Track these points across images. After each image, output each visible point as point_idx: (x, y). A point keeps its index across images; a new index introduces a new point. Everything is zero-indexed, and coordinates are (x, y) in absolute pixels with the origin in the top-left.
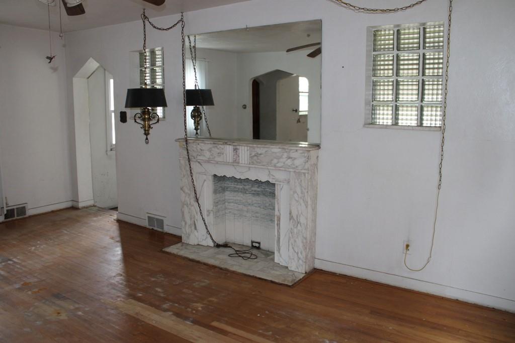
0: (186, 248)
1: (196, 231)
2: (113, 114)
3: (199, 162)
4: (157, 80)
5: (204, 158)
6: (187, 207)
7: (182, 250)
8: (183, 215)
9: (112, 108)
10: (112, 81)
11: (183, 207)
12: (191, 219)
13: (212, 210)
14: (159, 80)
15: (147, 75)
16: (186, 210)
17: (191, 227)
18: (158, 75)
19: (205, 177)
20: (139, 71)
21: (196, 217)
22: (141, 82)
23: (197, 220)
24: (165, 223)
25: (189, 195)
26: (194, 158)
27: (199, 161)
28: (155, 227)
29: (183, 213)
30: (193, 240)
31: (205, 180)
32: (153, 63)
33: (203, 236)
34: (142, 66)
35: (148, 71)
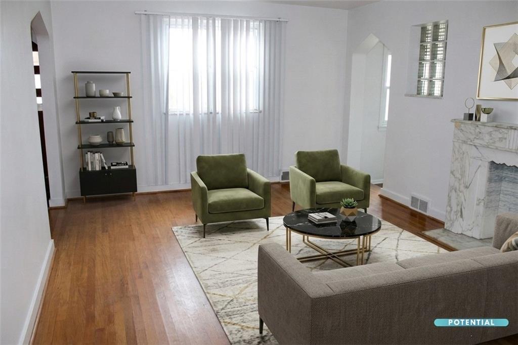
0: (448, 236)
1: (461, 219)
2: (388, 91)
3: (475, 146)
4: (438, 56)
5: (481, 142)
6: (456, 191)
7: (442, 236)
8: (450, 200)
9: (388, 84)
10: (390, 57)
11: (451, 191)
12: (458, 205)
13: (483, 200)
14: (440, 56)
15: (428, 50)
16: (453, 194)
17: (457, 215)
18: (439, 51)
19: (480, 163)
20: (419, 46)
21: (464, 204)
22: (420, 58)
23: (464, 208)
24: (429, 206)
25: (460, 180)
26: (471, 141)
27: (476, 144)
28: (417, 208)
29: (450, 198)
30: (457, 229)
31: (480, 166)
32: (435, 38)
33: (469, 225)
34: (423, 41)
35: (429, 46)
